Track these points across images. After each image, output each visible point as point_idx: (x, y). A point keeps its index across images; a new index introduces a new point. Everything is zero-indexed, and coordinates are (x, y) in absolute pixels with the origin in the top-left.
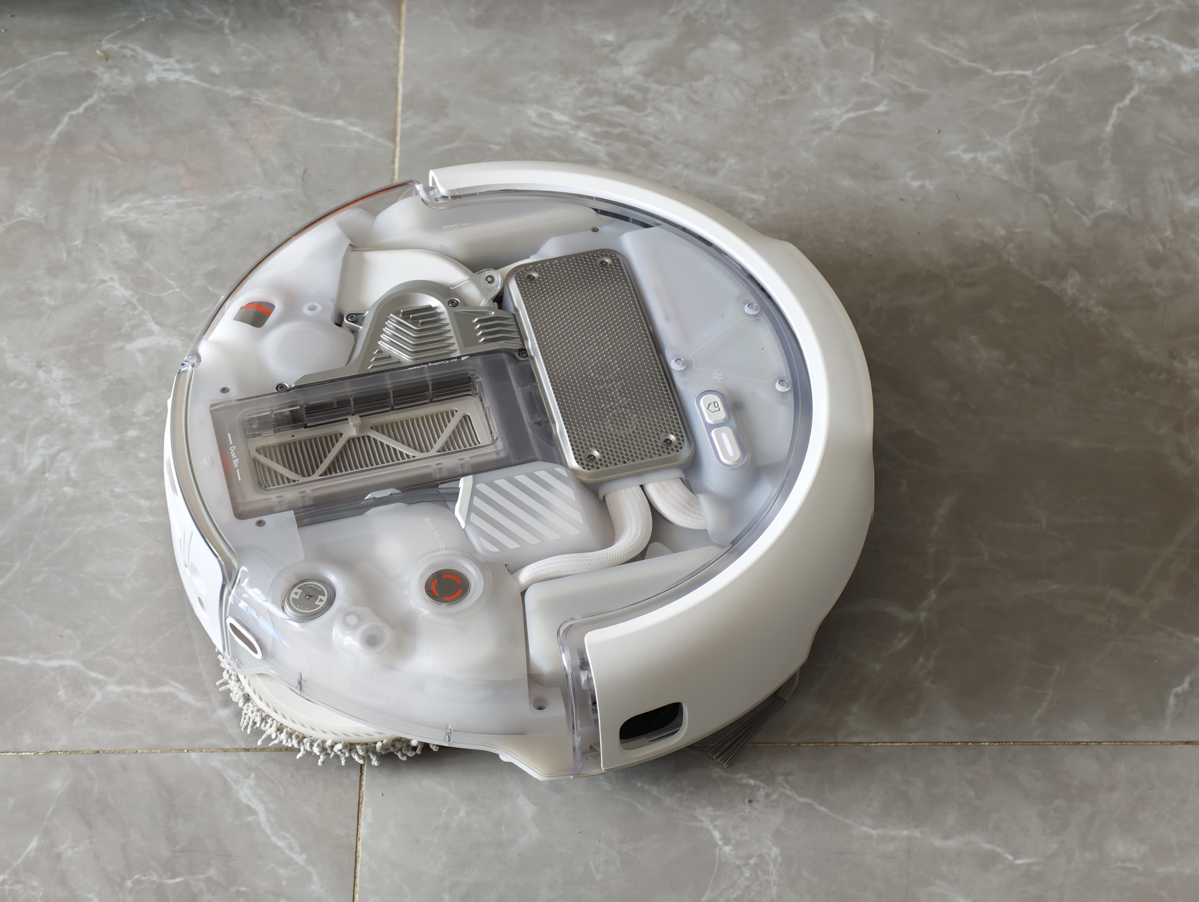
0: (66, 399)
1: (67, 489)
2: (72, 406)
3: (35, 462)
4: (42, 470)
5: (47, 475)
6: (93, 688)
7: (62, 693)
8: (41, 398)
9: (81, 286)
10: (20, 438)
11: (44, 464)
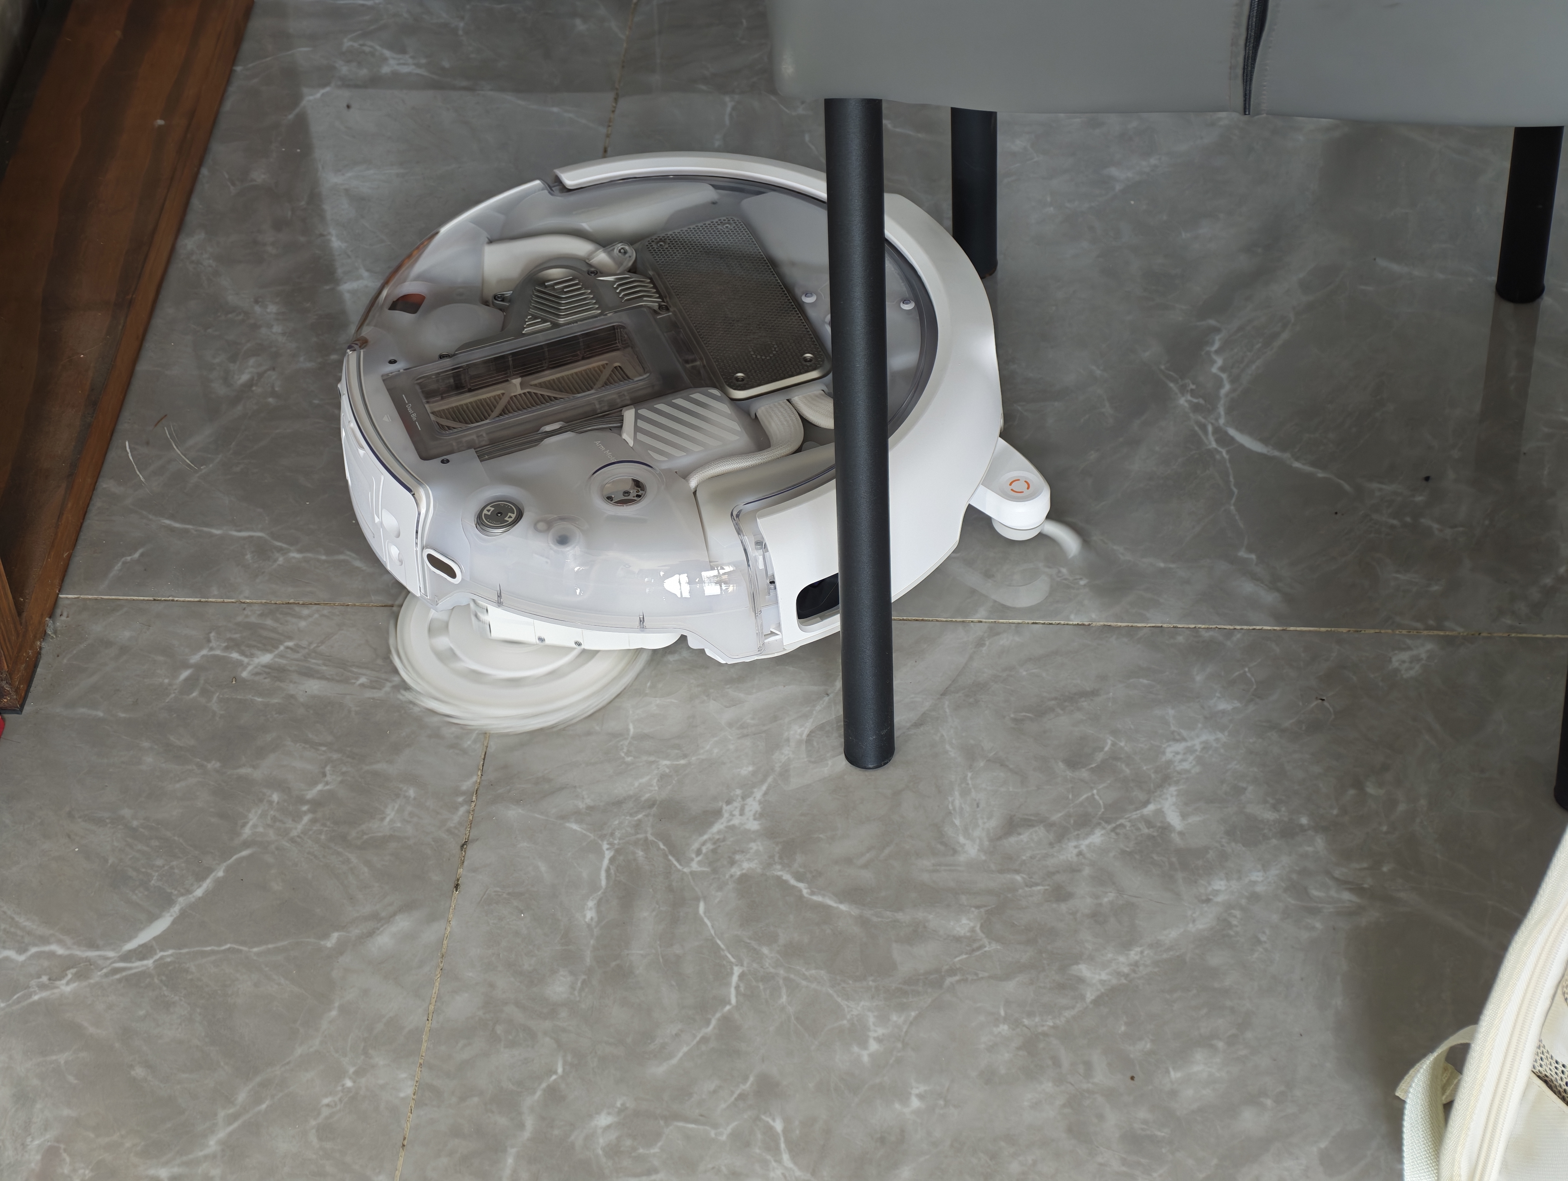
0: (277, 329)
1: (270, 400)
2: (284, 334)
3: (245, 377)
4: (250, 384)
5: (254, 388)
6: (277, 555)
7: (249, 557)
8: (255, 327)
9: (302, 239)
10: (233, 359)
11: (252, 379)
